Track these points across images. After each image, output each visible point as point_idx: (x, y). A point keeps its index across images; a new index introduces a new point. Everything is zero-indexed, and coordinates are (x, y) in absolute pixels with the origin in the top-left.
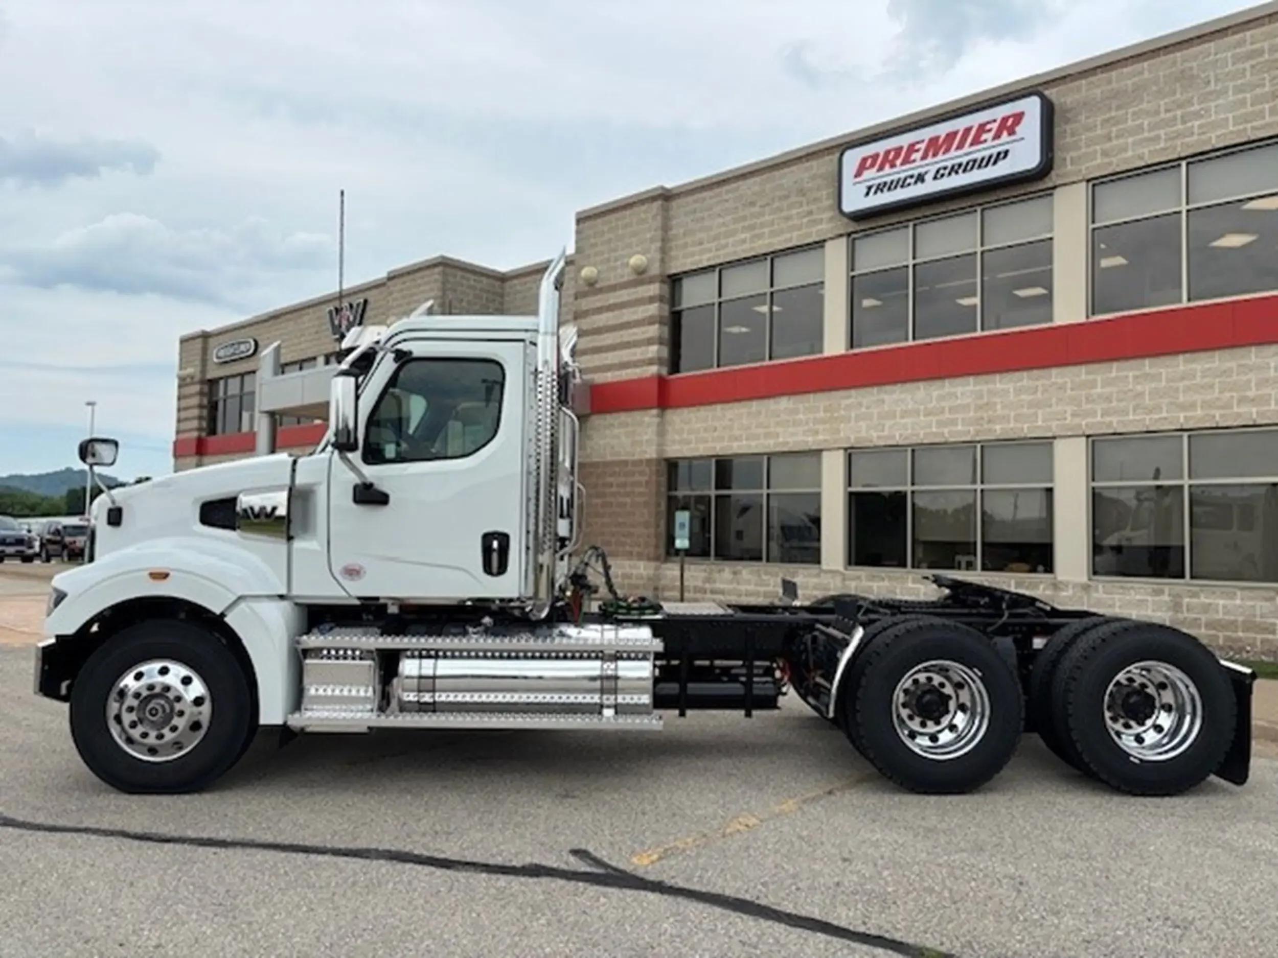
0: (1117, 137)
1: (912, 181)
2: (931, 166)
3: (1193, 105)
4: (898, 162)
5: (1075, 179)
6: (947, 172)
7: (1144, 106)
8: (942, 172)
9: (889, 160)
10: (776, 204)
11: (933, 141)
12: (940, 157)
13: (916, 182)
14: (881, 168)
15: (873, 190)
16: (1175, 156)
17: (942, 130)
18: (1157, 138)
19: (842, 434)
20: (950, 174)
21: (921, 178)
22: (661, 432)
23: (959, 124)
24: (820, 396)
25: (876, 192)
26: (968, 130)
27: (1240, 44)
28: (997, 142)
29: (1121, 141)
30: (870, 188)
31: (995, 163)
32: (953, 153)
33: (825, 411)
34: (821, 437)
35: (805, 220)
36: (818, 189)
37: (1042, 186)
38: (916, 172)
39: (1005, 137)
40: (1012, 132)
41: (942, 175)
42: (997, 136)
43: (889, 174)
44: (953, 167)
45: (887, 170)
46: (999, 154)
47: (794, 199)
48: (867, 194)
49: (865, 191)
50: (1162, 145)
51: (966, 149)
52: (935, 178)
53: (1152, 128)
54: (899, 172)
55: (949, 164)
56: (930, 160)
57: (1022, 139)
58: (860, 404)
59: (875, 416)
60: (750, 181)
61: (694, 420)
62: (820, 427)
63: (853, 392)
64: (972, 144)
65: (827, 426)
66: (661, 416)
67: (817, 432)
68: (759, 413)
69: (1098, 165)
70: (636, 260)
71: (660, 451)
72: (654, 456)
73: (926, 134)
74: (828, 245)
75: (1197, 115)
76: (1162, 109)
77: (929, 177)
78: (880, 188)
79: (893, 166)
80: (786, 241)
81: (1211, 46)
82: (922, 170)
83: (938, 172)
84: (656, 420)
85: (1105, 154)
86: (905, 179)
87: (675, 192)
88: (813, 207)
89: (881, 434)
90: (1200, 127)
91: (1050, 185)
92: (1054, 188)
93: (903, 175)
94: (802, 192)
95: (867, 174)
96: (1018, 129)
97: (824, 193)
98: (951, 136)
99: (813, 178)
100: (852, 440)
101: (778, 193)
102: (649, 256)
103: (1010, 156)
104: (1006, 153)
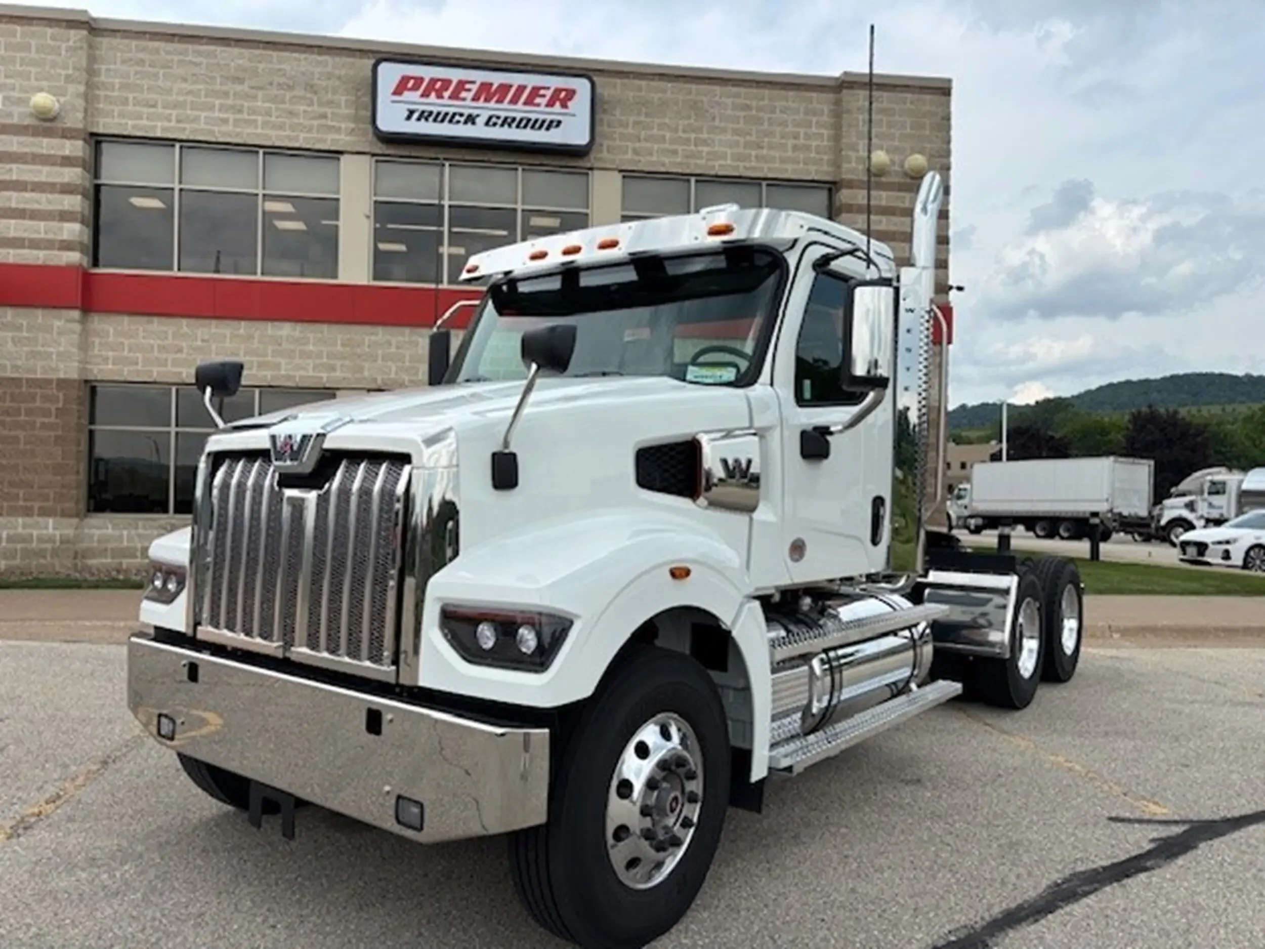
0: (646, 140)
1: (462, 119)
2: (485, 110)
3: (702, 133)
4: (447, 94)
5: (608, 166)
6: (500, 122)
7: (667, 121)
8: (494, 120)
9: (436, 88)
10: (274, 91)
11: (485, 87)
12: (492, 104)
13: (466, 122)
14: (425, 94)
15: (416, 115)
16: (688, 171)
17: (497, 79)
18: (675, 152)
19: (366, 374)
20: (502, 125)
21: (471, 119)
22: (84, 346)
23: (516, 79)
24: (336, 328)
25: (419, 119)
26: (521, 89)
27: (737, 96)
28: (549, 110)
29: (648, 145)
30: (411, 112)
31: (548, 129)
32: (505, 105)
33: (343, 345)
34: (338, 374)
35: (316, 123)
36: (335, 91)
37: (580, 163)
38: (466, 112)
39: (557, 107)
40: (564, 105)
41: (495, 124)
42: (550, 104)
43: (433, 104)
44: (506, 119)
45: (433, 98)
46: (552, 122)
47: (298, 92)
48: (409, 118)
49: (406, 114)
50: (679, 160)
51: (520, 106)
52: (487, 124)
53: (673, 142)
54: (445, 105)
55: (503, 114)
56: (481, 103)
57: (574, 115)
58: (389, 343)
59: (407, 358)
60: (235, 51)
61: (141, 334)
62: (338, 363)
63: (380, 330)
64: (525, 103)
65: (347, 363)
66: (83, 322)
67: (333, 368)
68: (250, 337)
69: (628, 160)
70: (42, 99)
71: (83, 370)
72: (75, 376)
73: (480, 76)
74: (344, 159)
75: (705, 142)
76: (680, 128)
77: (481, 121)
78: (424, 116)
79: (440, 96)
80: (289, 138)
81: (717, 89)
82: (475, 112)
83: (490, 118)
84: (77, 327)
85: (636, 152)
86: (454, 115)
87: (104, 26)
88: (329, 111)
89: (414, 378)
90: (708, 153)
91: (589, 165)
92: (591, 169)
93: (452, 110)
94: (311, 87)
95: (408, 95)
96: (570, 104)
97: (343, 98)
98: (506, 88)
99: (329, 76)
100: (379, 382)
101: (277, 80)
102: (62, 99)
103: (562, 126)
104: (559, 123)
